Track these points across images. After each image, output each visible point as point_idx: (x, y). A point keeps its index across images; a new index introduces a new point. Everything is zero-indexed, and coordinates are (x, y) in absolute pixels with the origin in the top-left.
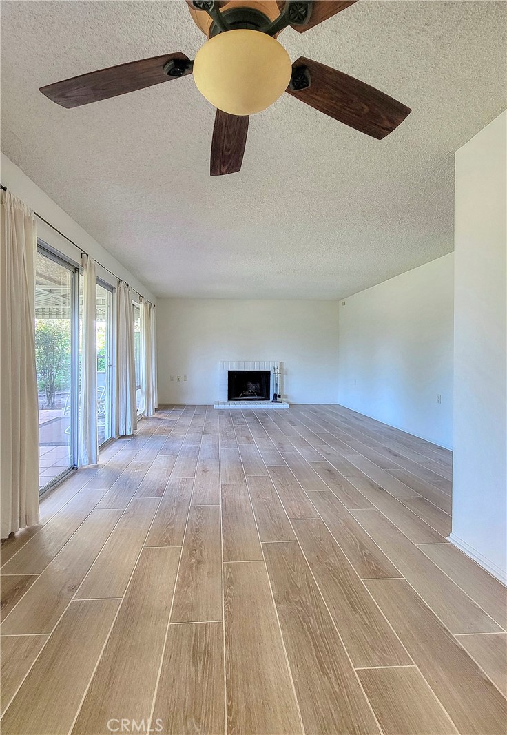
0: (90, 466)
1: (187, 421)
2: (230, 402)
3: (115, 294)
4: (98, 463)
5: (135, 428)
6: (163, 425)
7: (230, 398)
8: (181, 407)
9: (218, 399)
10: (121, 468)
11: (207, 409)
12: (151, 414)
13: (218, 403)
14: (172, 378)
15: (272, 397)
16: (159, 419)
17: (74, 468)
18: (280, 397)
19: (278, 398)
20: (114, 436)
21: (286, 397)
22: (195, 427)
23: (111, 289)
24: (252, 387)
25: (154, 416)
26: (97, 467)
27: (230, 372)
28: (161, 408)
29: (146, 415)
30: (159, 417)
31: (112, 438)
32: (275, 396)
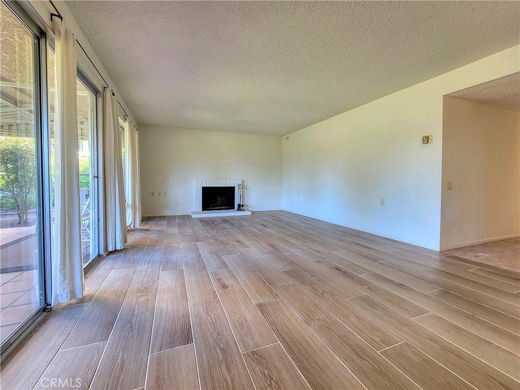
0: (73, 301)
1: (175, 230)
2: (205, 212)
3: (100, 100)
4: (85, 293)
5: (125, 241)
6: (153, 236)
7: (204, 209)
8: (163, 218)
9: (194, 210)
10: (119, 296)
11: (186, 218)
12: (137, 226)
13: (195, 213)
14: (153, 194)
15: (236, 207)
16: (147, 230)
17: (46, 310)
18: (243, 206)
19: (242, 208)
20: (102, 252)
21: (246, 206)
22: (185, 236)
23: (95, 91)
24: (219, 199)
25: (140, 228)
26: (82, 301)
27: (204, 188)
28: (146, 219)
29: (132, 226)
30: (146, 227)
31: (99, 255)
32: (239, 205)
